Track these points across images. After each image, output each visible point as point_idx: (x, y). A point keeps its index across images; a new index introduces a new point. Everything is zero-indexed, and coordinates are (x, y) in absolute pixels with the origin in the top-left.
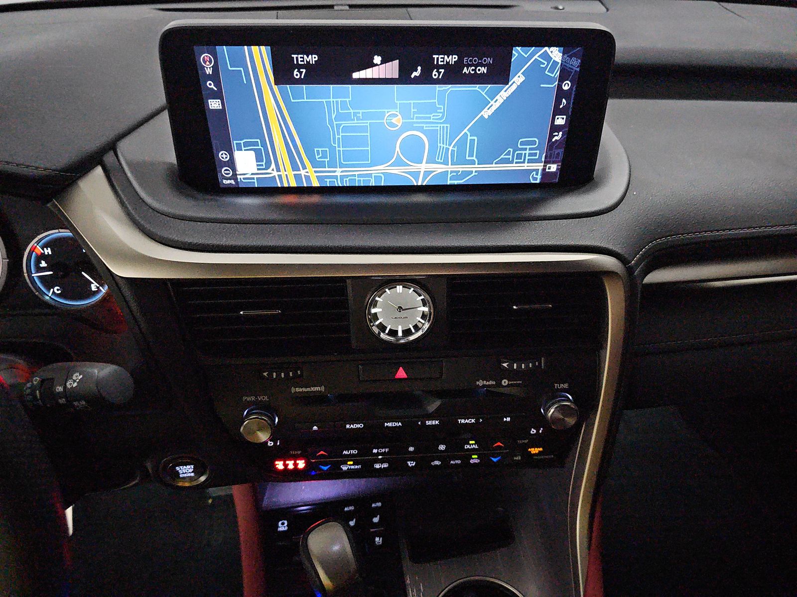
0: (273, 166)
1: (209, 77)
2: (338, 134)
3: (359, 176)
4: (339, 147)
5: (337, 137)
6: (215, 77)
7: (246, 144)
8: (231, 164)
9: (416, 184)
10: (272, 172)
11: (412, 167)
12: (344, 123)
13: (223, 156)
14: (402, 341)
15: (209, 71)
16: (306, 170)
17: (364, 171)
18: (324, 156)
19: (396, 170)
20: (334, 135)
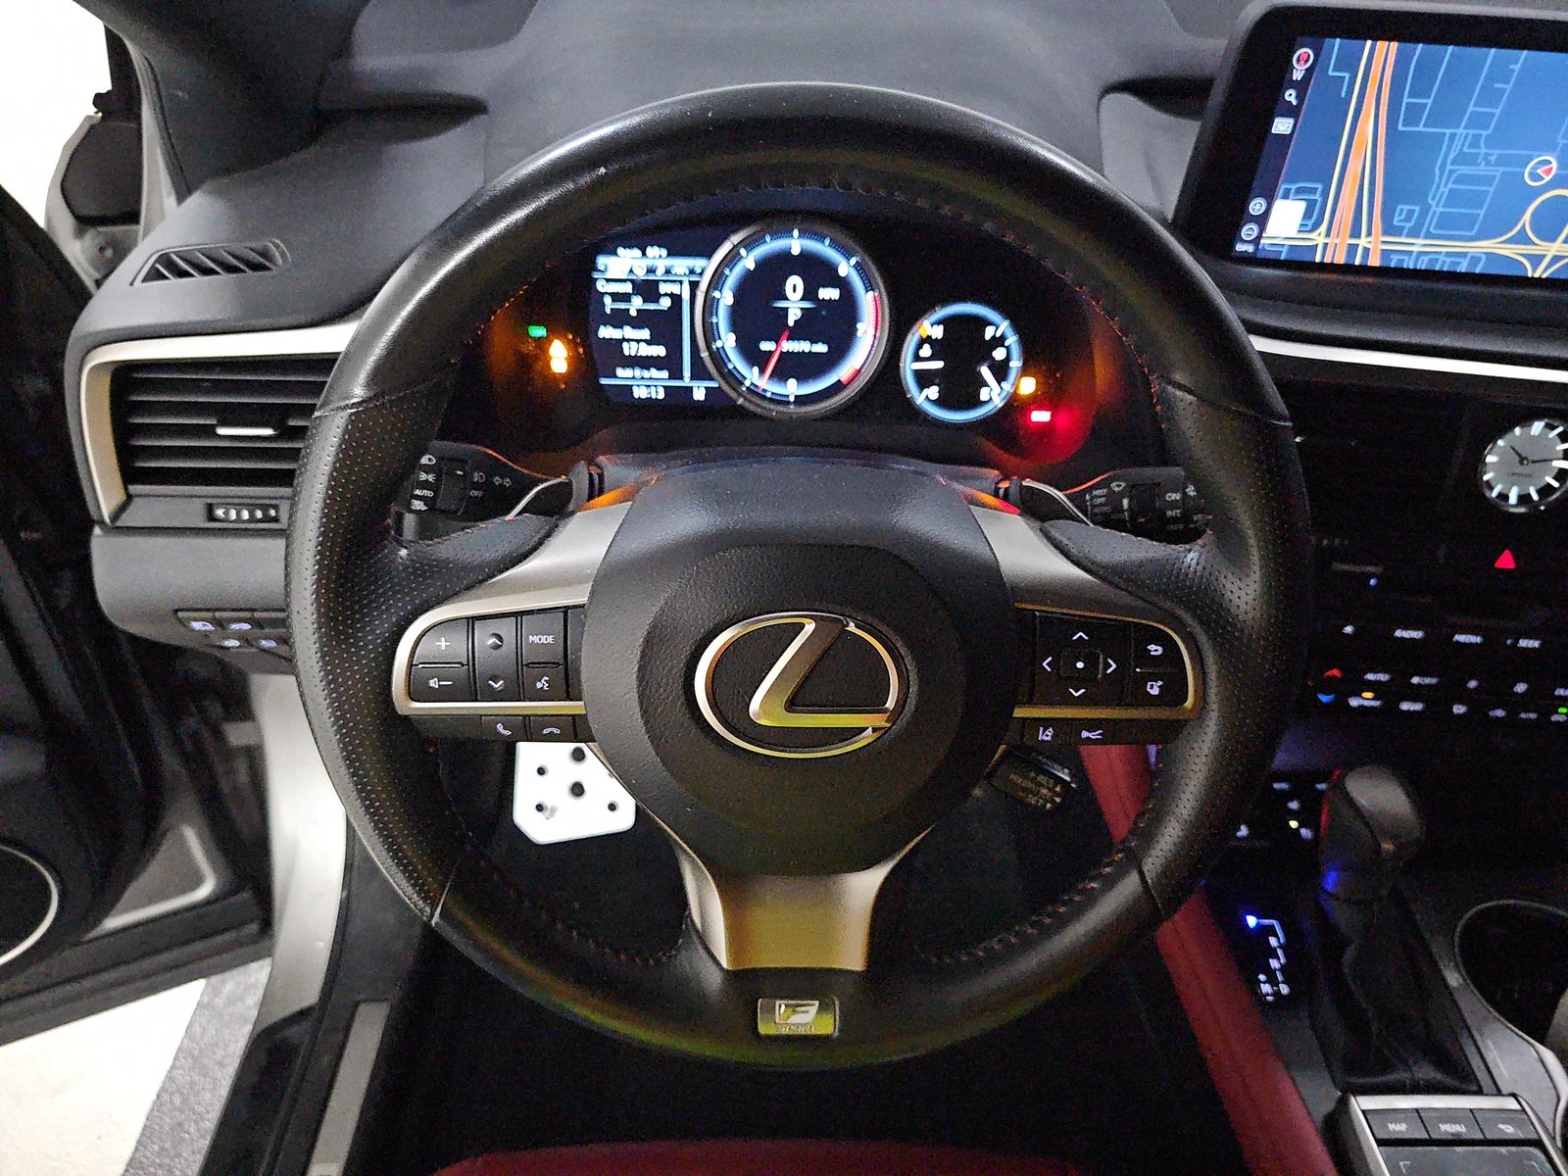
0: (1323, 228)
1: (1295, 85)
2: (1445, 186)
3: (1448, 254)
4: (1437, 206)
5: (1442, 189)
6: (1301, 87)
7: (1299, 191)
8: (1262, 220)
9: (1530, 275)
10: (1318, 238)
11: (1536, 247)
12: (1464, 170)
13: (1256, 206)
14: (1512, 510)
15: (1298, 75)
16: (1369, 239)
17: (1459, 247)
18: (1408, 219)
19: (1510, 251)
20: (1438, 187)
